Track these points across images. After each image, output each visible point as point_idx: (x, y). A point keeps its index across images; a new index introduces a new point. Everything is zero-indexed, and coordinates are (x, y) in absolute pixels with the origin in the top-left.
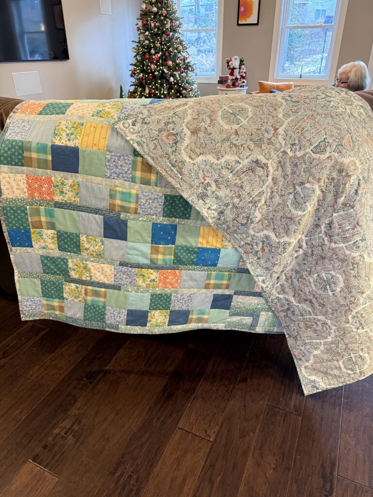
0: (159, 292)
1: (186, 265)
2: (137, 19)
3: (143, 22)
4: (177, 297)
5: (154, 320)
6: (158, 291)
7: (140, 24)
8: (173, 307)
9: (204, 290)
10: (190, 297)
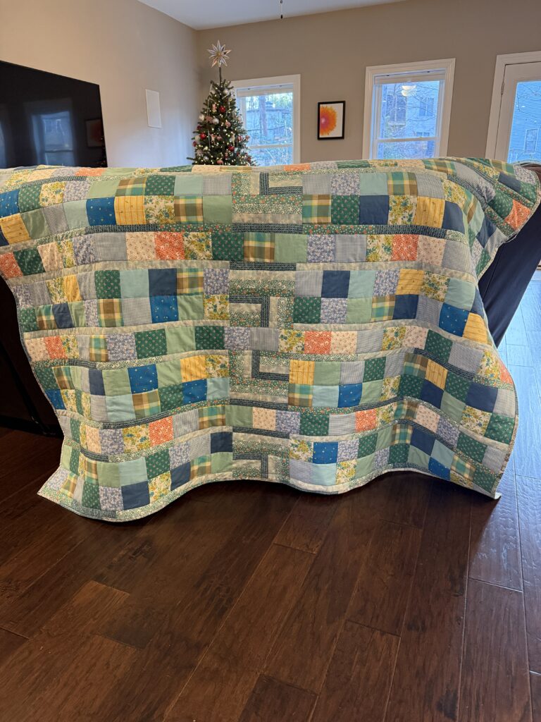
0: (154, 452)
1: (175, 407)
2: (194, 132)
3: (200, 136)
4: (174, 450)
5: (157, 490)
6: (152, 451)
7: (197, 137)
8: (173, 464)
9: (199, 432)
10: (187, 444)
